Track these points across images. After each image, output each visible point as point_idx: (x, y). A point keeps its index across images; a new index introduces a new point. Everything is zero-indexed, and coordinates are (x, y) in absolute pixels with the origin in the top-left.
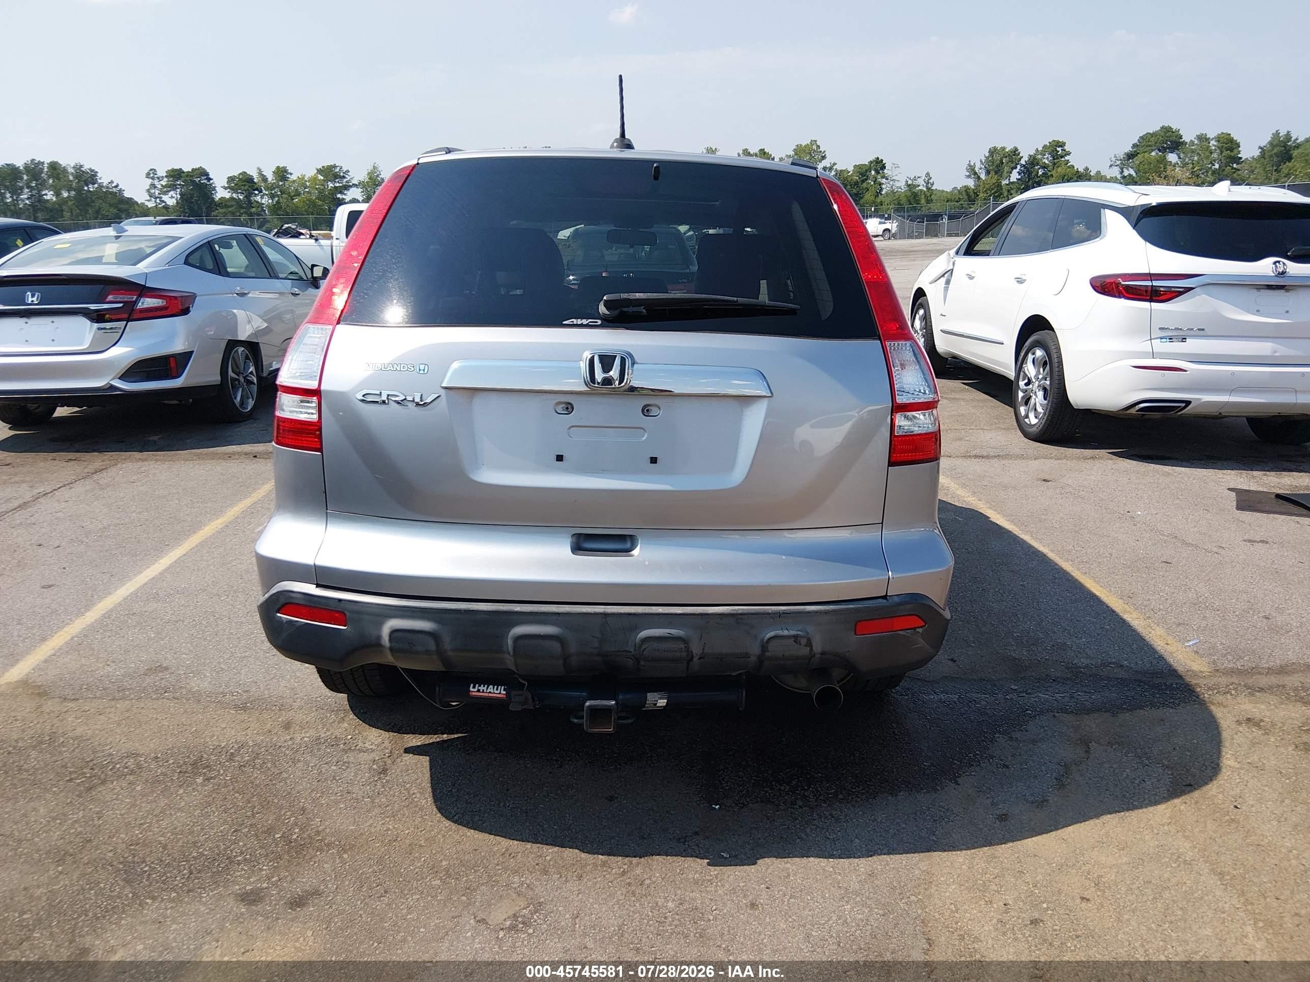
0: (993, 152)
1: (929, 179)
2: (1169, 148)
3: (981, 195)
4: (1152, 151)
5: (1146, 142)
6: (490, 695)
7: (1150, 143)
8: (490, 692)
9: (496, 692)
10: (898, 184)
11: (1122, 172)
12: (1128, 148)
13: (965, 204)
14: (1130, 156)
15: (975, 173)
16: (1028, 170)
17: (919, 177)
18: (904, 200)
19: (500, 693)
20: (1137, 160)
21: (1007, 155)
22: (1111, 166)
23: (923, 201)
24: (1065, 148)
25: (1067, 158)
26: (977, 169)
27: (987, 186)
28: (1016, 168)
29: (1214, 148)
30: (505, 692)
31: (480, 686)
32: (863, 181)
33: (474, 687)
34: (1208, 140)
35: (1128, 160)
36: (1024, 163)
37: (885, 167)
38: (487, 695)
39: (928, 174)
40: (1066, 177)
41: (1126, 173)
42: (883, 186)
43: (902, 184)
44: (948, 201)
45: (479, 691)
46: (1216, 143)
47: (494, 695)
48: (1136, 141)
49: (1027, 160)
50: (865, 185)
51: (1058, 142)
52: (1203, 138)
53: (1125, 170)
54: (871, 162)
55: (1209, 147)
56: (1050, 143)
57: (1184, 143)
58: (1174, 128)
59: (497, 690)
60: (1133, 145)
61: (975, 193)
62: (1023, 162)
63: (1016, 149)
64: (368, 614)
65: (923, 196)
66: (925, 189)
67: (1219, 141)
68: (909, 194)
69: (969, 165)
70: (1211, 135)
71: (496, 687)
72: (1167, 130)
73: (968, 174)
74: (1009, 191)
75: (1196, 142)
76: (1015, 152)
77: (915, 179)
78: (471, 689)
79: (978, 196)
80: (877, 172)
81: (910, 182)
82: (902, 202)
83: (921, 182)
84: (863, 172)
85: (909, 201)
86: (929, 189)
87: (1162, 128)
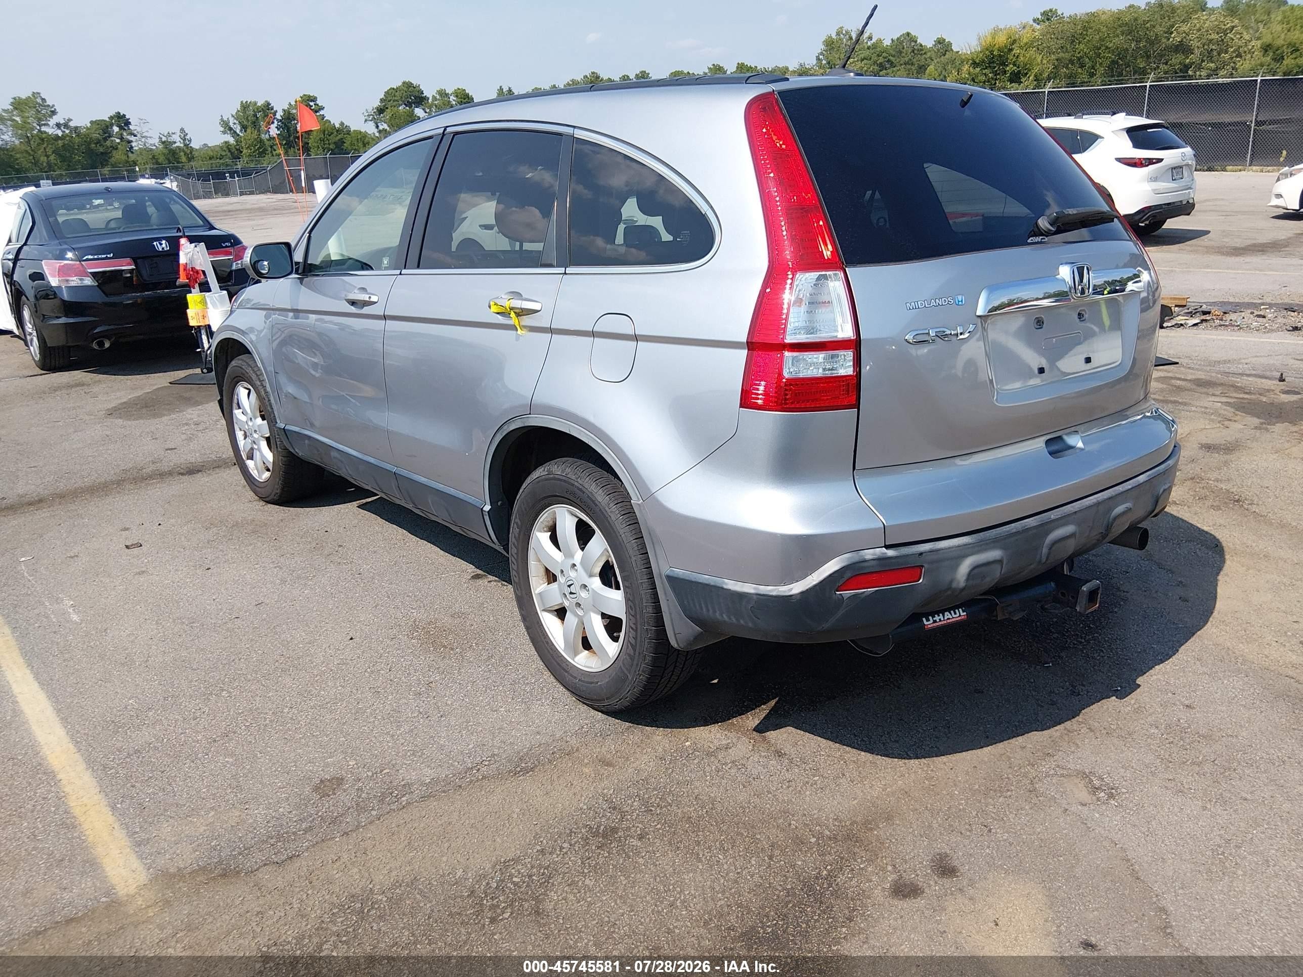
0: (245, 107)
1: (185, 136)
2: (414, 103)
3: (245, 151)
4: (400, 105)
5: (391, 97)
6: (948, 621)
7: (396, 98)
8: (948, 619)
9: (954, 616)
10: (150, 141)
11: (377, 127)
12: (377, 103)
13: (229, 161)
14: (381, 111)
15: (231, 129)
16: (285, 125)
17: (174, 134)
18: (161, 159)
19: (960, 616)
20: (388, 114)
21: (260, 109)
22: (366, 121)
23: (184, 159)
24: (318, 102)
25: (322, 112)
26: (231, 124)
27: (249, 142)
28: (273, 123)
29: (454, 103)
30: (965, 613)
31: (933, 617)
32: (105, 139)
33: (928, 620)
34: (447, 95)
35: (380, 115)
36: (280, 118)
37: (130, 123)
38: (945, 622)
39: (182, 130)
40: (326, 132)
41: (381, 128)
42: (133, 144)
43: (156, 141)
44: (210, 159)
45: (935, 622)
46: (455, 99)
47: (954, 620)
48: (382, 96)
49: (282, 114)
50: (108, 143)
51: (309, 96)
52: (443, 94)
53: (379, 124)
54: (111, 118)
55: (449, 102)
56: (301, 97)
57: (426, 98)
58: (415, 83)
59: (955, 614)
60: (381, 100)
61: (237, 150)
62: (278, 116)
63: (269, 104)
64: (948, 560)
65: (182, 154)
66: (182, 145)
67: (457, 96)
68: (166, 151)
69: (222, 120)
70: (449, 91)
71: (952, 612)
72: (408, 85)
73: (222, 129)
74: (271, 147)
75: (438, 97)
76: (267, 107)
77: (169, 135)
78: (926, 623)
79: (242, 152)
80: (121, 128)
81: (164, 139)
82: (160, 161)
83: (176, 138)
84: (104, 128)
85: (169, 160)
86: (186, 145)
87: (404, 83)
